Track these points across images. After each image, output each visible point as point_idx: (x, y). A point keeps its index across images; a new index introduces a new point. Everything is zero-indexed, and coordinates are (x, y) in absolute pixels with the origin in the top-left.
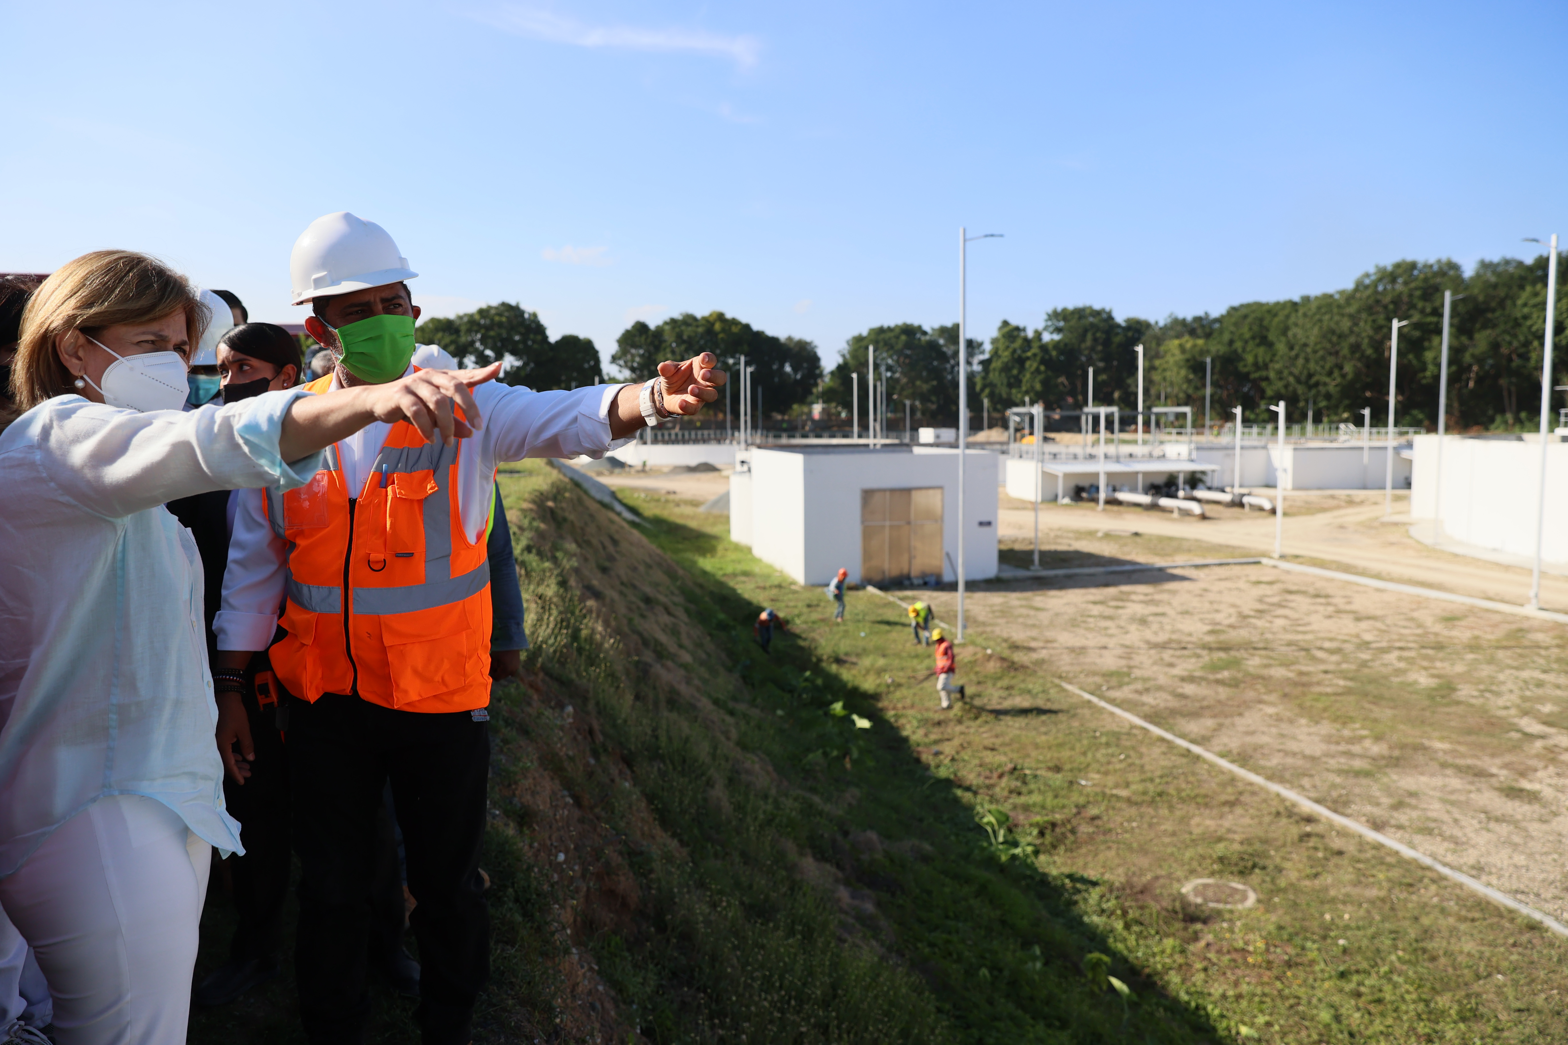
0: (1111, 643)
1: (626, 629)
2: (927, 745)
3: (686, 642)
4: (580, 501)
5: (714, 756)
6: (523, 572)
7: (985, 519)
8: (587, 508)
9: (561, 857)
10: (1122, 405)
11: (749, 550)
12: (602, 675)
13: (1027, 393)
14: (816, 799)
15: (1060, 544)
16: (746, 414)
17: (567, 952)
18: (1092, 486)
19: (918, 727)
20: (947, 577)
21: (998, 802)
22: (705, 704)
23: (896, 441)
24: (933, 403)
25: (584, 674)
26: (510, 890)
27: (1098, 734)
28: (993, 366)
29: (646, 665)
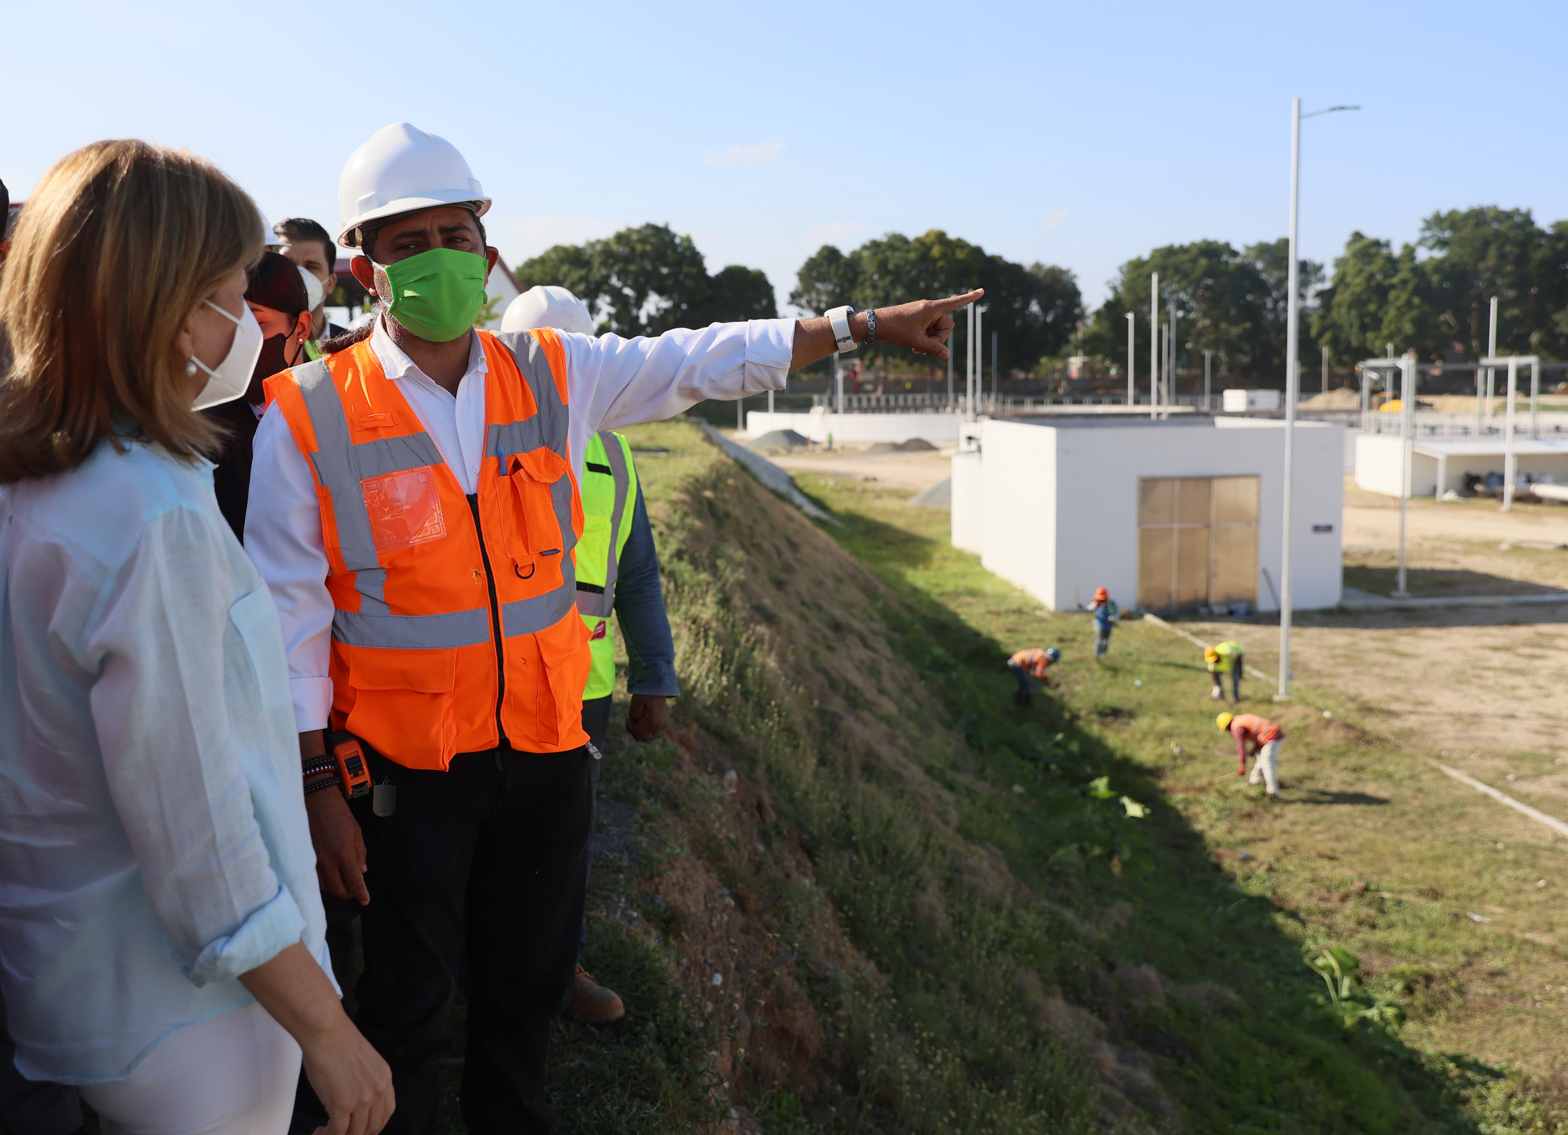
0: (1523, 710)
1: (808, 666)
2: (1231, 846)
3: (888, 685)
4: (747, 489)
5: (926, 848)
6: (672, 586)
7: (1323, 522)
8: (757, 500)
9: (718, 979)
10: (1545, 353)
11: (977, 560)
12: (776, 728)
13: (1390, 338)
14: (1069, 915)
15: (1439, 559)
16: (974, 372)
17: (725, 1115)
18: (1491, 474)
19: (1218, 819)
20: (1264, 605)
21: (1339, 936)
22: (914, 773)
23: (1190, 409)
24: (1246, 354)
25: (753, 728)
26: (651, 1024)
27: (1500, 846)
28: (1338, 298)
29: (835, 715)
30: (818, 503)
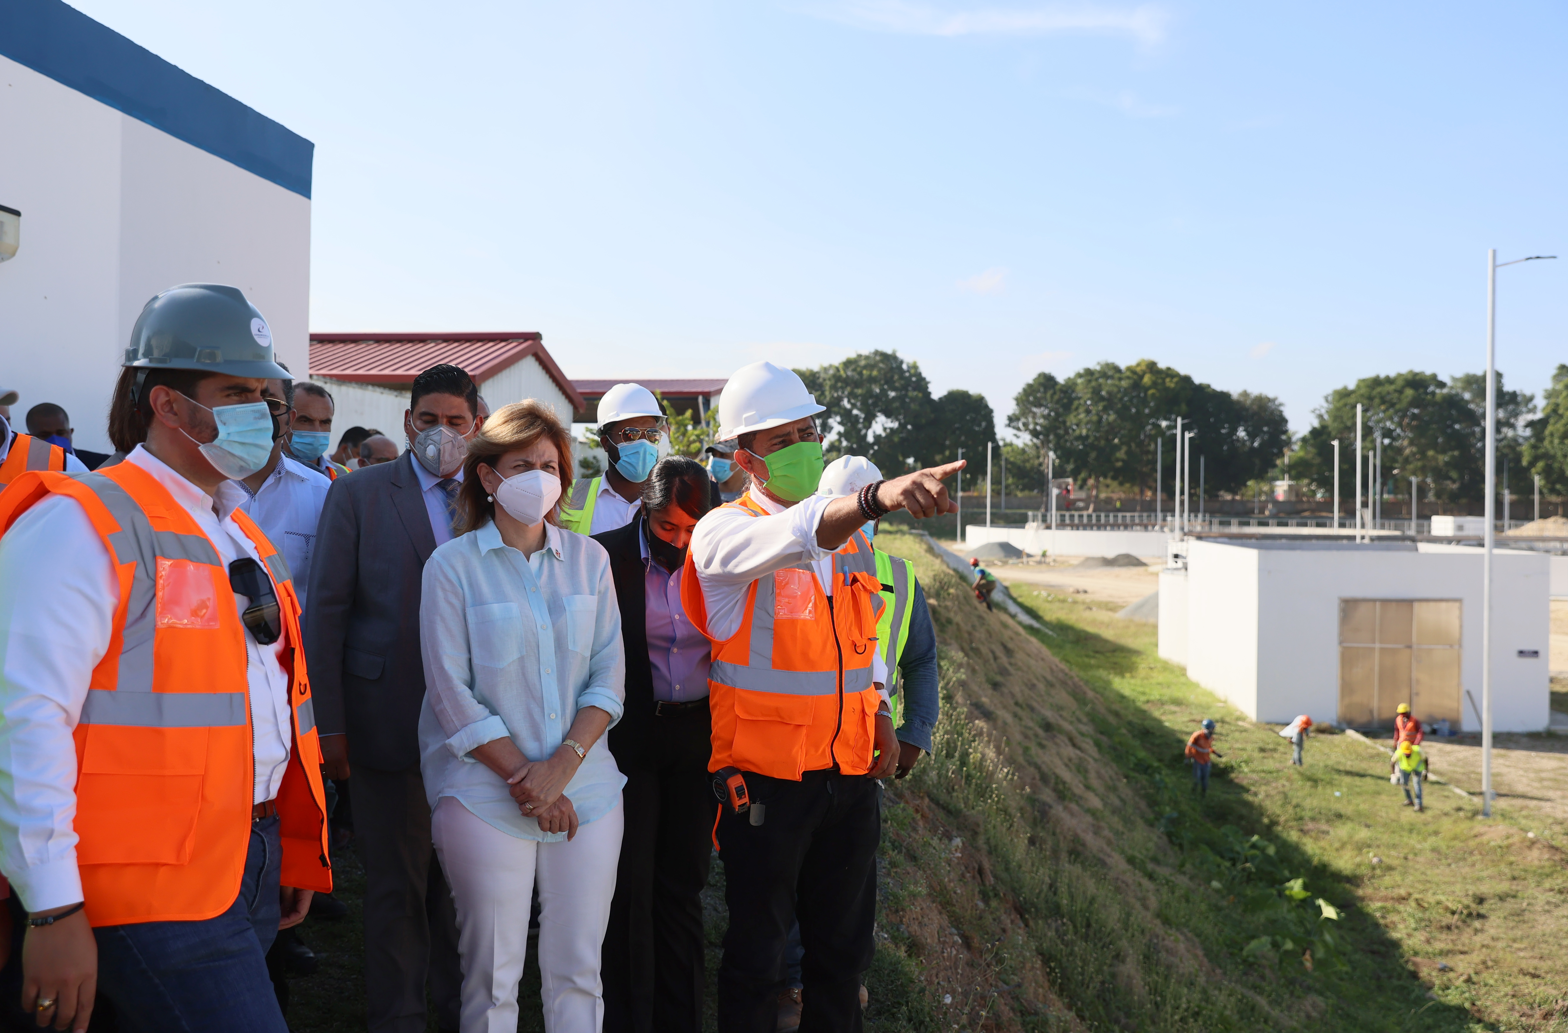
1: (1021, 759)
2: (1428, 955)
3: (1095, 782)
5: (1126, 927)
7: (1528, 646)
9: (948, 999)
11: (1183, 671)
12: (994, 807)
14: (1262, 1002)
16: (1182, 493)
19: (1416, 929)
20: (1467, 726)
22: (1117, 862)
23: (1397, 533)
24: (1454, 481)
25: (974, 803)
28: (1550, 429)
29: (1044, 804)
30: (1031, 612)
